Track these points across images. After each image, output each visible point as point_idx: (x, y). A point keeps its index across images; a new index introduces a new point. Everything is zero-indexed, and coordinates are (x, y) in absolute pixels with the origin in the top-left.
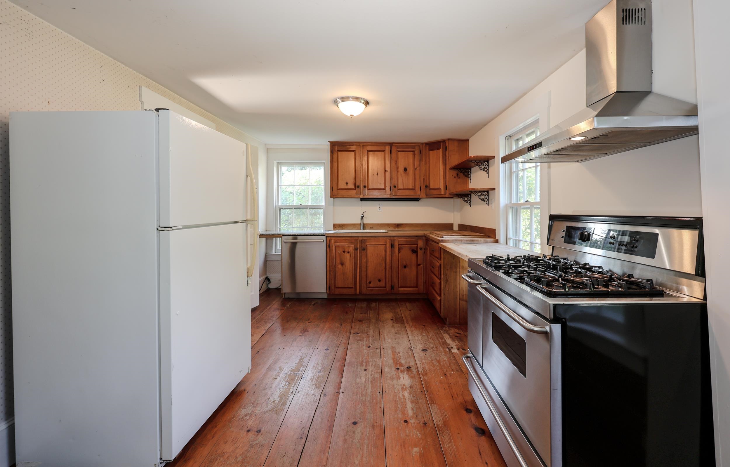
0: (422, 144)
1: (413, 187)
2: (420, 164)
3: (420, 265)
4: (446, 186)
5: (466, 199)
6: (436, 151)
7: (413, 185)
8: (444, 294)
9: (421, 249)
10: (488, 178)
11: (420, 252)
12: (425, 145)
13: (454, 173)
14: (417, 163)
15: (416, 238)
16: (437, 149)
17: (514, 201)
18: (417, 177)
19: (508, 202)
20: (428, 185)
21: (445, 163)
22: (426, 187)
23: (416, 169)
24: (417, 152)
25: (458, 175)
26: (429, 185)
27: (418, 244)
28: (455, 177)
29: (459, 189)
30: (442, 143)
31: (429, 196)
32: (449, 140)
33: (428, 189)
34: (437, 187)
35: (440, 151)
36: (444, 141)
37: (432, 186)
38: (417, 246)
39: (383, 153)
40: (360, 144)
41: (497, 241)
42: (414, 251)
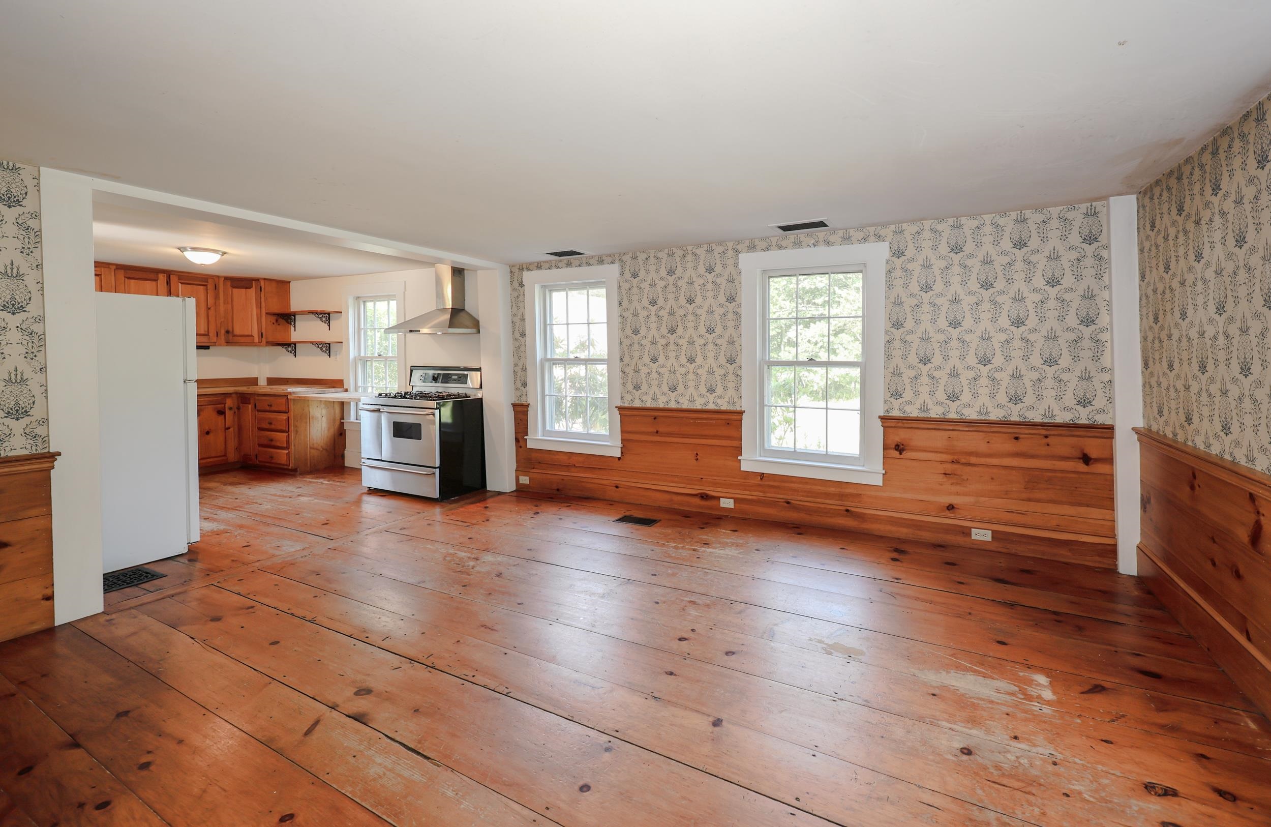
0: (218, 277)
1: (205, 331)
2: (215, 303)
3: (229, 428)
4: (262, 333)
5: (290, 349)
6: (243, 290)
7: (206, 330)
9: (230, 409)
10: (329, 330)
11: (228, 413)
12: (223, 279)
13: (273, 319)
14: (211, 301)
15: (222, 396)
16: (246, 288)
17: (362, 354)
18: (212, 319)
19: (357, 355)
20: (230, 329)
21: (259, 305)
22: (228, 332)
23: (210, 309)
24: (210, 287)
25: (277, 321)
26: (233, 331)
27: (225, 404)
28: (273, 323)
29: (280, 338)
30: (254, 282)
31: (228, 343)
32: (265, 279)
33: (230, 335)
34: (246, 334)
35: (252, 292)
36: (257, 280)
37: (237, 331)
38: (225, 406)
39: (154, 283)
40: (111, 266)
41: (346, 390)
42: (221, 413)
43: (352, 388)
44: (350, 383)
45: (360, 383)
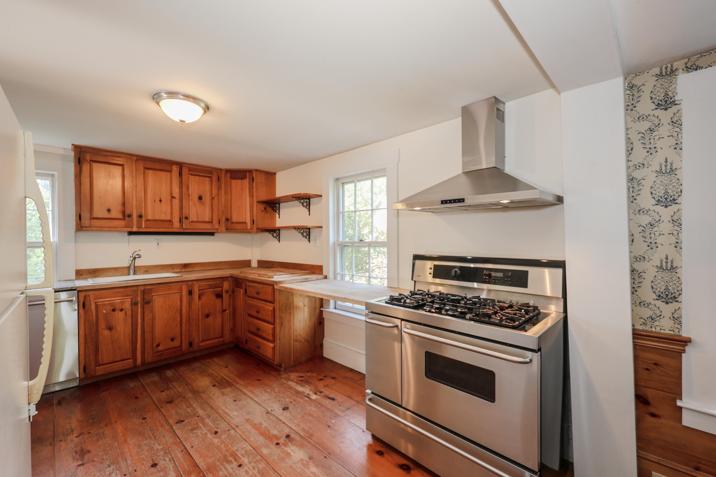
0: (221, 170)
1: (209, 219)
2: (218, 193)
3: (225, 310)
4: (253, 220)
5: (275, 235)
6: (240, 181)
7: (211, 218)
8: (279, 339)
9: (227, 292)
10: (309, 215)
11: (226, 296)
12: (225, 171)
13: (262, 207)
14: (215, 192)
15: (221, 279)
16: (242, 179)
17: (341, 239)
18: (215, 208)
19: (336, 240)
20: (229, 217)
21: (251, 195)
22: (227, 220)
23: (213, 198)
24: (215, 178)
25: (265, 209)
26: (231, 217)
27: (222, 287)
28: (263, 211)
29: (267, 225)
30: (248, 173)
31: (228, 230)
32: (256, 170)
33: (229, 223)
34: (241, 221)
35: (246, 182)
36: (250, 171)
37: (235, 219)
38: (222, 290)
39: (169, 174)
40: (132, 157)
41: (326, 277)
42: (219, 296)
43: (331, 276)
44: (329, 270)
45: (339, 270)
